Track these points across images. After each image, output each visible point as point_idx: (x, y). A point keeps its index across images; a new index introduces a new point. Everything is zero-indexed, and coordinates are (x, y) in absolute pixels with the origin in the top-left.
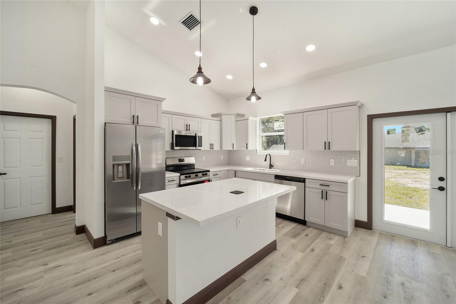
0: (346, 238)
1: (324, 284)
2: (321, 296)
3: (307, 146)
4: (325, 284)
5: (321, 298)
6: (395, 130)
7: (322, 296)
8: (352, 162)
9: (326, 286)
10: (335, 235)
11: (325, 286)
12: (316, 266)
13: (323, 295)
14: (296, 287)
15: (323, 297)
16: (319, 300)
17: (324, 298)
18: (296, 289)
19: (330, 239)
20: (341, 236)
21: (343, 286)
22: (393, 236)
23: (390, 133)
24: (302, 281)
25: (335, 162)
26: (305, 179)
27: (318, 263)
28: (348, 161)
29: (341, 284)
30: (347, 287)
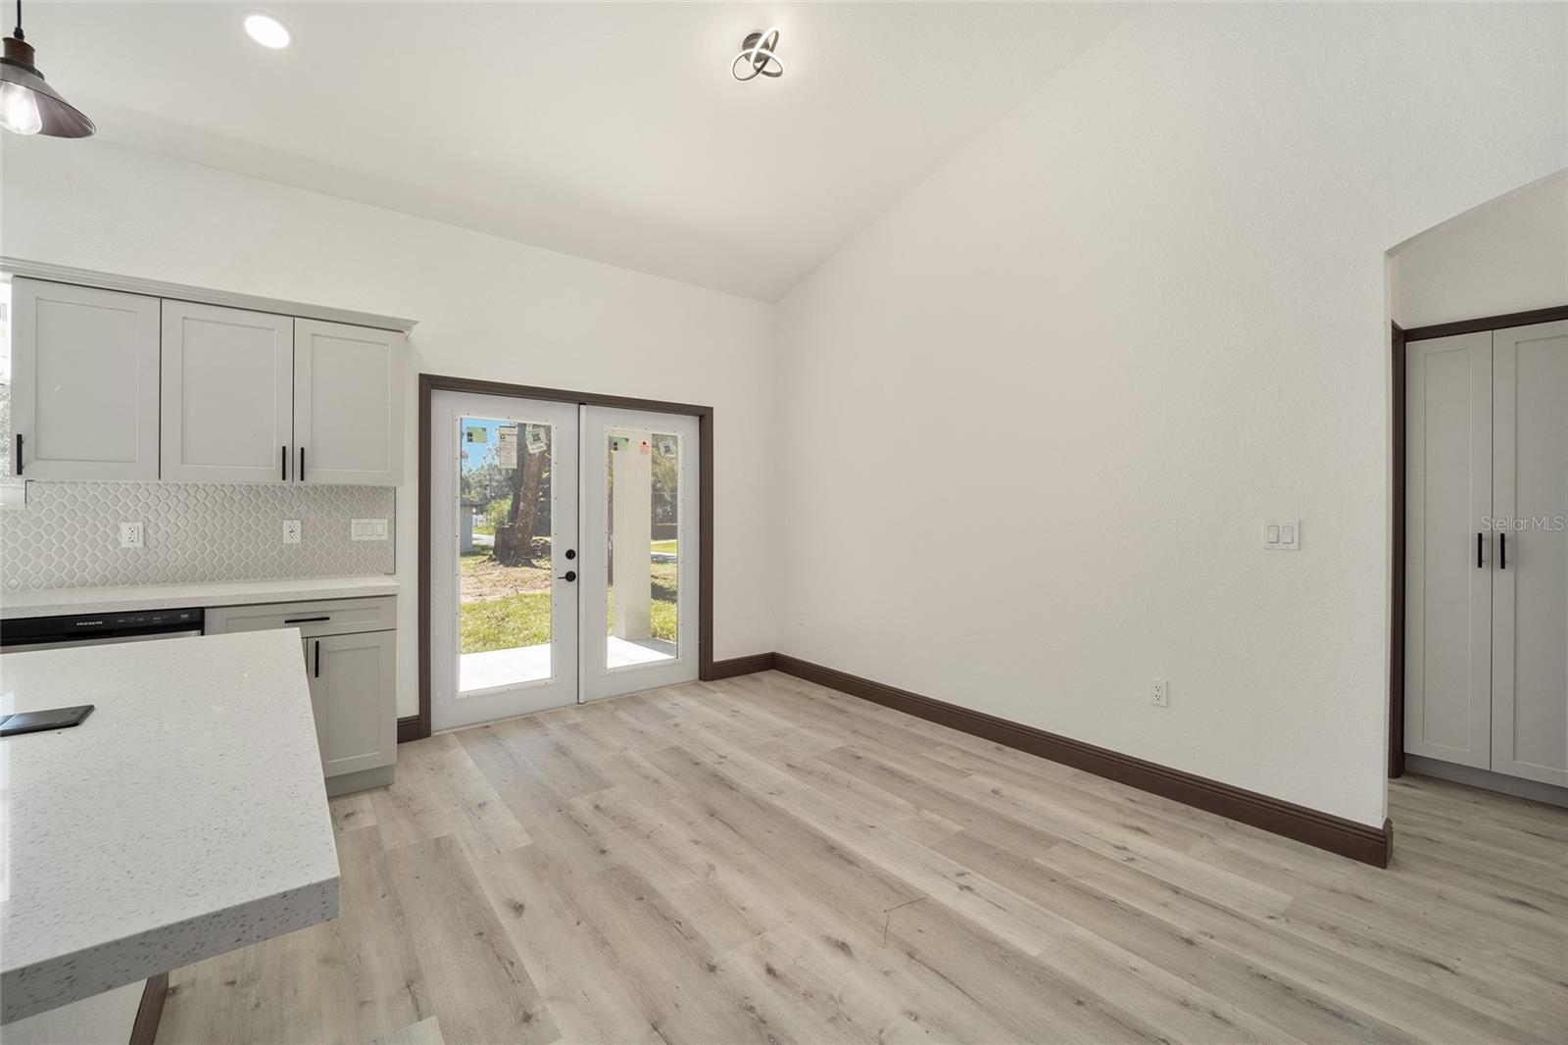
0: (392, 787)
1: (476, 935)
2: (506, 968)
3: (182, 463)
4: (481, 934)
5: (510, 971)
6: (484, 430)
7: (509, 967)
8: (369, 530)
9: (486, 935)
10: (353, 799)
11: (484, 937)
12: (400, 913)
13: (507, 962)
14: (420, 1018)
15: (512, 964)
16: (514, 981)
17: (515, 965)
18: (426, 1021)
19: (347, 816)
20: (369, 790)
21: (520, 900)
22: (487, 727)
23: (473, 437)
24: (412, 988)
25: (302, 531)
26: (202, 609)
27: (398, 902)
28: (353, 525)
29: (511, 901)
30: (526, 893)
